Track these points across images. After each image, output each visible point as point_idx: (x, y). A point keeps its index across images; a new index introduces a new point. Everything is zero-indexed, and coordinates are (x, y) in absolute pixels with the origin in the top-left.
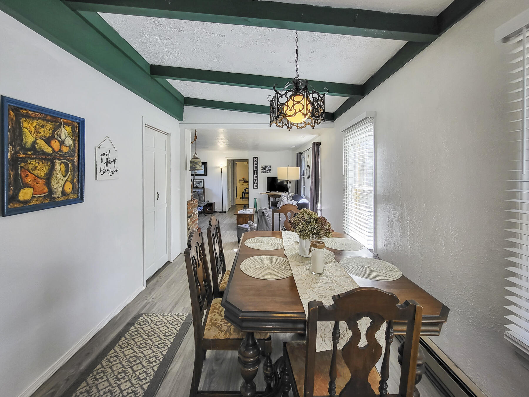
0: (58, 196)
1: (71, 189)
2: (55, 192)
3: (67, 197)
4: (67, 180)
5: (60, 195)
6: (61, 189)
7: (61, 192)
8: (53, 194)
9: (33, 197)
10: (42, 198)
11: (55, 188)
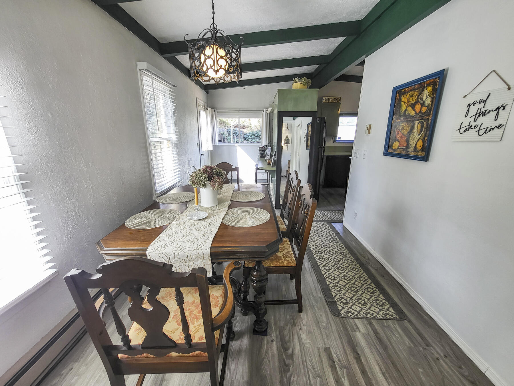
0: (411, 151)
1: (421, 146)
2: (410, 147)
3: (416, 153)
4: (419, 138)
5: (413, 150)
6: (414, 145)
7: (413, 148)
8: (409, 148)
9: (398, 148)
10: (402, 150)
11: (411, 144)
